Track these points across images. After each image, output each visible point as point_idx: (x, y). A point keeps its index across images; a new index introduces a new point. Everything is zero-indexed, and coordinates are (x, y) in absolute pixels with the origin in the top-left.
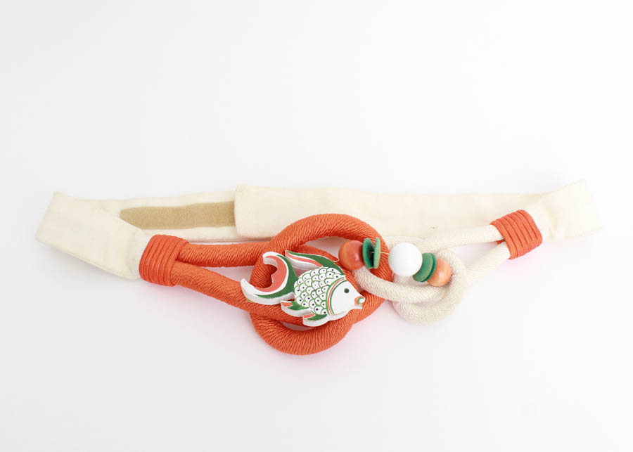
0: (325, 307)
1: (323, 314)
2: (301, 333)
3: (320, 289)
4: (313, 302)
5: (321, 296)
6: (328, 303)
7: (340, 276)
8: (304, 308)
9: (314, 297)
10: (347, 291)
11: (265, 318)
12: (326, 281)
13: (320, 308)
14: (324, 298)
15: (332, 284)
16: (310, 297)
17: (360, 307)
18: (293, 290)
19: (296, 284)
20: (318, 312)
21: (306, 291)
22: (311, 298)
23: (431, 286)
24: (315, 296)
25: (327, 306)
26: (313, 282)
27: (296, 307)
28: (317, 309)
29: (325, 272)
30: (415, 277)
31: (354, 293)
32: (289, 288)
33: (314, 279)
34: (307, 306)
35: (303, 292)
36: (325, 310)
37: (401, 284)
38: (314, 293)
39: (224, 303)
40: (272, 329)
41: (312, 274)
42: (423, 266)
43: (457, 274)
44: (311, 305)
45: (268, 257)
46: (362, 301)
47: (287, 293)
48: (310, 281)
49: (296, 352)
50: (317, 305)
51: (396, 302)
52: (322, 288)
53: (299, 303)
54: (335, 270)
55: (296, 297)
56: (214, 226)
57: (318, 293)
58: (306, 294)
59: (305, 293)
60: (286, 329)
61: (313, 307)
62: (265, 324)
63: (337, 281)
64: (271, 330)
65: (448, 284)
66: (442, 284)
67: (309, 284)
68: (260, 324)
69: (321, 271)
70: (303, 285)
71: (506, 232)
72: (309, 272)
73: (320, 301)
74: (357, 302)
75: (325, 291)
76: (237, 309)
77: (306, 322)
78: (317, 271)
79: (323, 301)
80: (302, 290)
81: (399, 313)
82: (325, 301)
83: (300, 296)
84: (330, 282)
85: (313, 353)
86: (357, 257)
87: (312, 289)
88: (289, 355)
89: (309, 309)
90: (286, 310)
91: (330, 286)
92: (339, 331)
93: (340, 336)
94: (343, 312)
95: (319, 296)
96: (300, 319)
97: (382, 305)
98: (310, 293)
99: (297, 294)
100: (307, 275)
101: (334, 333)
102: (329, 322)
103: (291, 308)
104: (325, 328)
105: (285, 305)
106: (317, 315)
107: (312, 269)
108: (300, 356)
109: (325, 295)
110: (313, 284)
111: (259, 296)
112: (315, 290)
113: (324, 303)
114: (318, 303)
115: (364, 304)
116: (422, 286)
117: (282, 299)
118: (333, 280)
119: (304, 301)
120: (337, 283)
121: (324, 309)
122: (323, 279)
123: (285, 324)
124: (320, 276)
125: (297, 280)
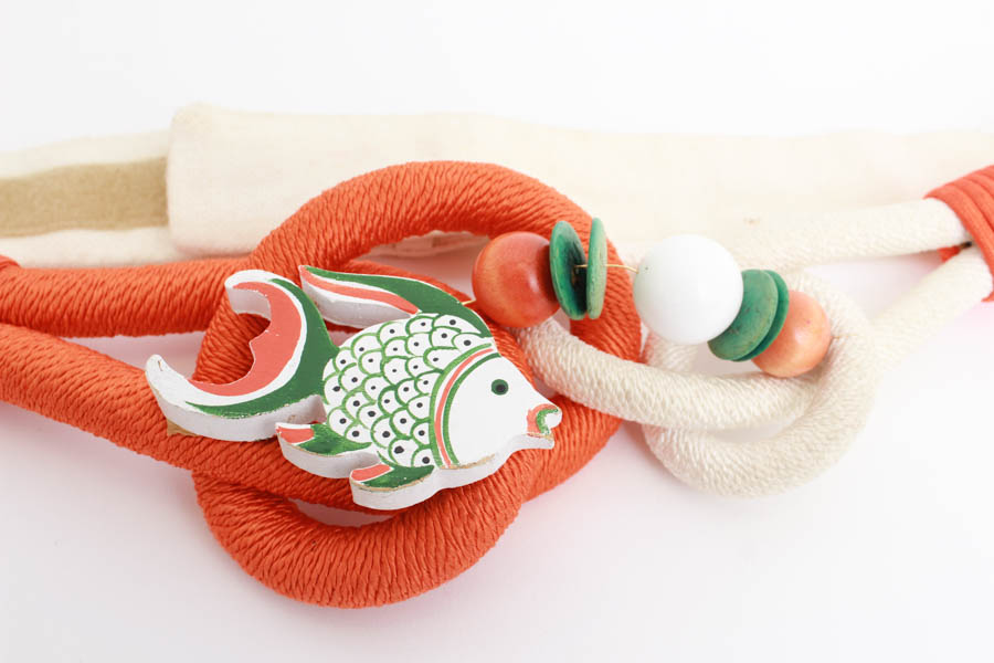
0: (425, 440)
1: (419, 463)
2: (349, 532)
3: (410, 384)
4: (384, 425)
5: (413, 407)
6: (438, 431)
7: (476, 341)
8: (352, 447)
9: (390, 408)
10: (500, 388)
11: (237, 487)
12: (431, 356)
13: (410, 446)
14: (423, 413)
15: (450, 366)
16: (375, 408)
17: (546, 443)
18: (318, 388)
19: (329, 369)
20: (403, 460)
21: (361, 389)
22: (379, 414)
23: (767, 375)
24: (392, 406)
25: (433, 439)
26: (387, 360)
27: (327, 444)
28: (399, 450)
29: (428, 328)
30: (718, 345)
31: (526, 396)
32: (308, 381)
33: (389, 352)
34: (364, 437)
35: (353, 393)
36: (427, 453)
37: (672, 370)
38: (390, 395)
39: (104, 444)
40: (257, 523)
41: (385, 335)
42: (745, 311)
43: (848, 336)
44: (379, 436)
45: (241, 286)
46: (554, 419)
47: (296, 398)
48: (378, 357)
49: (337, 598)
50: (400, 436)
51: (658, 430)
52: (416, 379)
53: (339, 429)
54: (461, 323)
55: (327, 409)
56: (111, 227)
57: (404, 397)
58: (363, 401)
59: (359, 397)
60: (306, 521)
61: (386, 442)
62: (237, 507)
63: (466, 357)
64: (255, 526)
65: (818, 370)
66: (805, 370)
67: (374, 368)
68: (222, 508)
69: (415, 327)
70: (354, 372)
71: (980, 216)
72: (374, 329)
73: (411, 422)
74: (535, 422)
75: (428, 389)
76: (146, 460)
77: (364, 497)
78: (399, 327)
79: (419, 422)
80: (350, 386)
81: (667, 464)
82: (428, 420)
83: (344, 410)
84: (445, 359)
85: (391, 600)
86: (534, 283)
87: (381, 384)
88: (314, 607)
89: (372, 450)
90: (294, 454)
91: (442, 373)
92: (476, 523)
93: (478, 543)
94: (489, 459)
95: (405, 406)
96: (343, 485)
97: (612, 438)
98: (374, 395)
99: (333, 399)
100: (366, 340)
101: (459, 531)
102: (442, 496)
103: (311, 448)
104: (428, 515)
105: (292, 436)
106: (399, 469)
107: (387, 319)
108: (350, 612)
109: (425, 401)
110: (388, 368)
111: (203, 408)
112: (394, 388)
113: (424, 427)
114: (405, 429)
115: (558, 432)
116: (737, 377)
117: (282, 420)
118: (455, 355)
119: (357, 421)
120: (467, 363)
121: (422, 447)
122: (420, 351)
123: (302, 506)
124: (411, 341)
125: (334, 353)
